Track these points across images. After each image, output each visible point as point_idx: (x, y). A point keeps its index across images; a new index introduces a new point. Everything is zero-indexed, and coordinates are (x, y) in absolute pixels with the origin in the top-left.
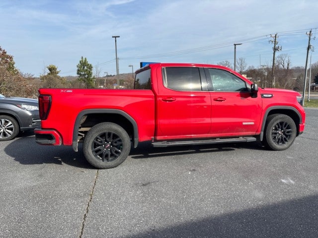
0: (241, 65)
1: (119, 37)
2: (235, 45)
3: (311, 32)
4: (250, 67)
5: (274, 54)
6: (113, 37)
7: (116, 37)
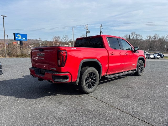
0: (66, 38)
1: (6, 16)
2: (73, 28)
3: (101, 25)
4: (70, 40)
5: (87, 34)
6: (2, 16)
7: (3, 16)
